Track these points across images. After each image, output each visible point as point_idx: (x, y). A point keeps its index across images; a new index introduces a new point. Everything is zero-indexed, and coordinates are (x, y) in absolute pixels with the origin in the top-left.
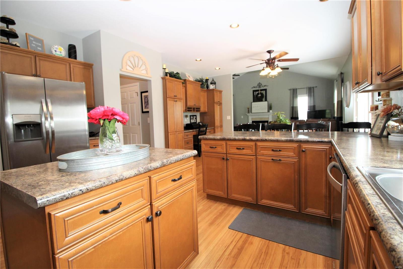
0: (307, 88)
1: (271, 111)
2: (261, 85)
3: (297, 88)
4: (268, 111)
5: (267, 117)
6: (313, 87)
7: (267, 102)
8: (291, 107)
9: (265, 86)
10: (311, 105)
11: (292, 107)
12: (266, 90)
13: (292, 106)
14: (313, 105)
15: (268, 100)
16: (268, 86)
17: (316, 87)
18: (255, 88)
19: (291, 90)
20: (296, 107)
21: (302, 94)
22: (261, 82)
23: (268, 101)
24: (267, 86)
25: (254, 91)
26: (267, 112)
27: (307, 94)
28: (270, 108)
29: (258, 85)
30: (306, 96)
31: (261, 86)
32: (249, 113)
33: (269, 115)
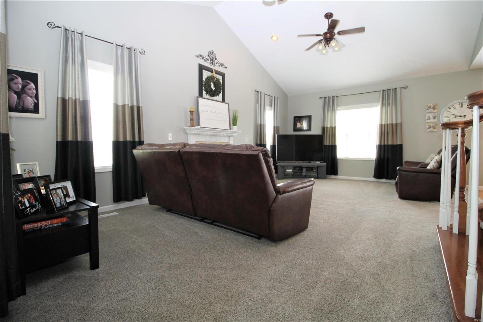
0: (272, 97)
1: (235, 128)
2: (216, 59)
5: (227, 140)
7: (224, 106)
9: (221, 66)
12: (223, 75)
14: (277, 126)
15: (226, 101)
18: (203, 58)
19: (258, 92)
21: (269, 105)
22: (215, 52)
23: (228, 104)
24: (225, 68)
25: (201, 68)
26: (229, 129)
28: (234, 121)
29: (209, 56)
31: (216, 61)
32: (192, 125)
33: (229, 137)
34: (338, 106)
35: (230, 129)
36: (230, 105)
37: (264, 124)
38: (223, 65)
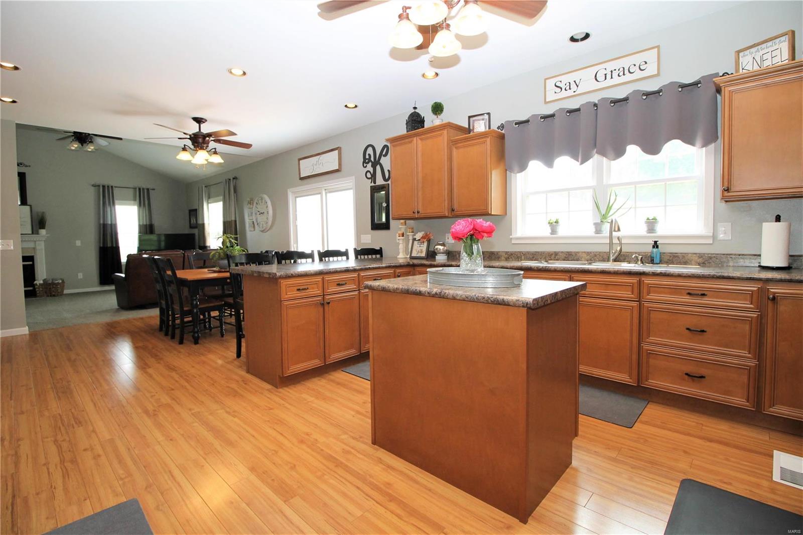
0: (135, 189)
1: (43, 232)
3: (114, 185)
4: (34, 231)
5: (31, 245)
6: (148, 190)
7: (27, 208)
8: (100, 224)
10: (145, 224)
11: (102, 227)
12: (21, 176)
13: (102, 222)
14: (148, 223)
15: (29, 202)
16: (29, 166)
17: (154, 189)
19: (99, 186)
20: (111, 225)
21: (125, 199)
23: (31, 206)
24: (27, 166)
26: (30, 232)
27: (135, 200)
28: (39, 223)
30: (134, 205)
33: (35, 241)
34: (209, 198)
35: (33, 233)
36: (32, 206)
37: (113, 223)
38: (21, 164)
